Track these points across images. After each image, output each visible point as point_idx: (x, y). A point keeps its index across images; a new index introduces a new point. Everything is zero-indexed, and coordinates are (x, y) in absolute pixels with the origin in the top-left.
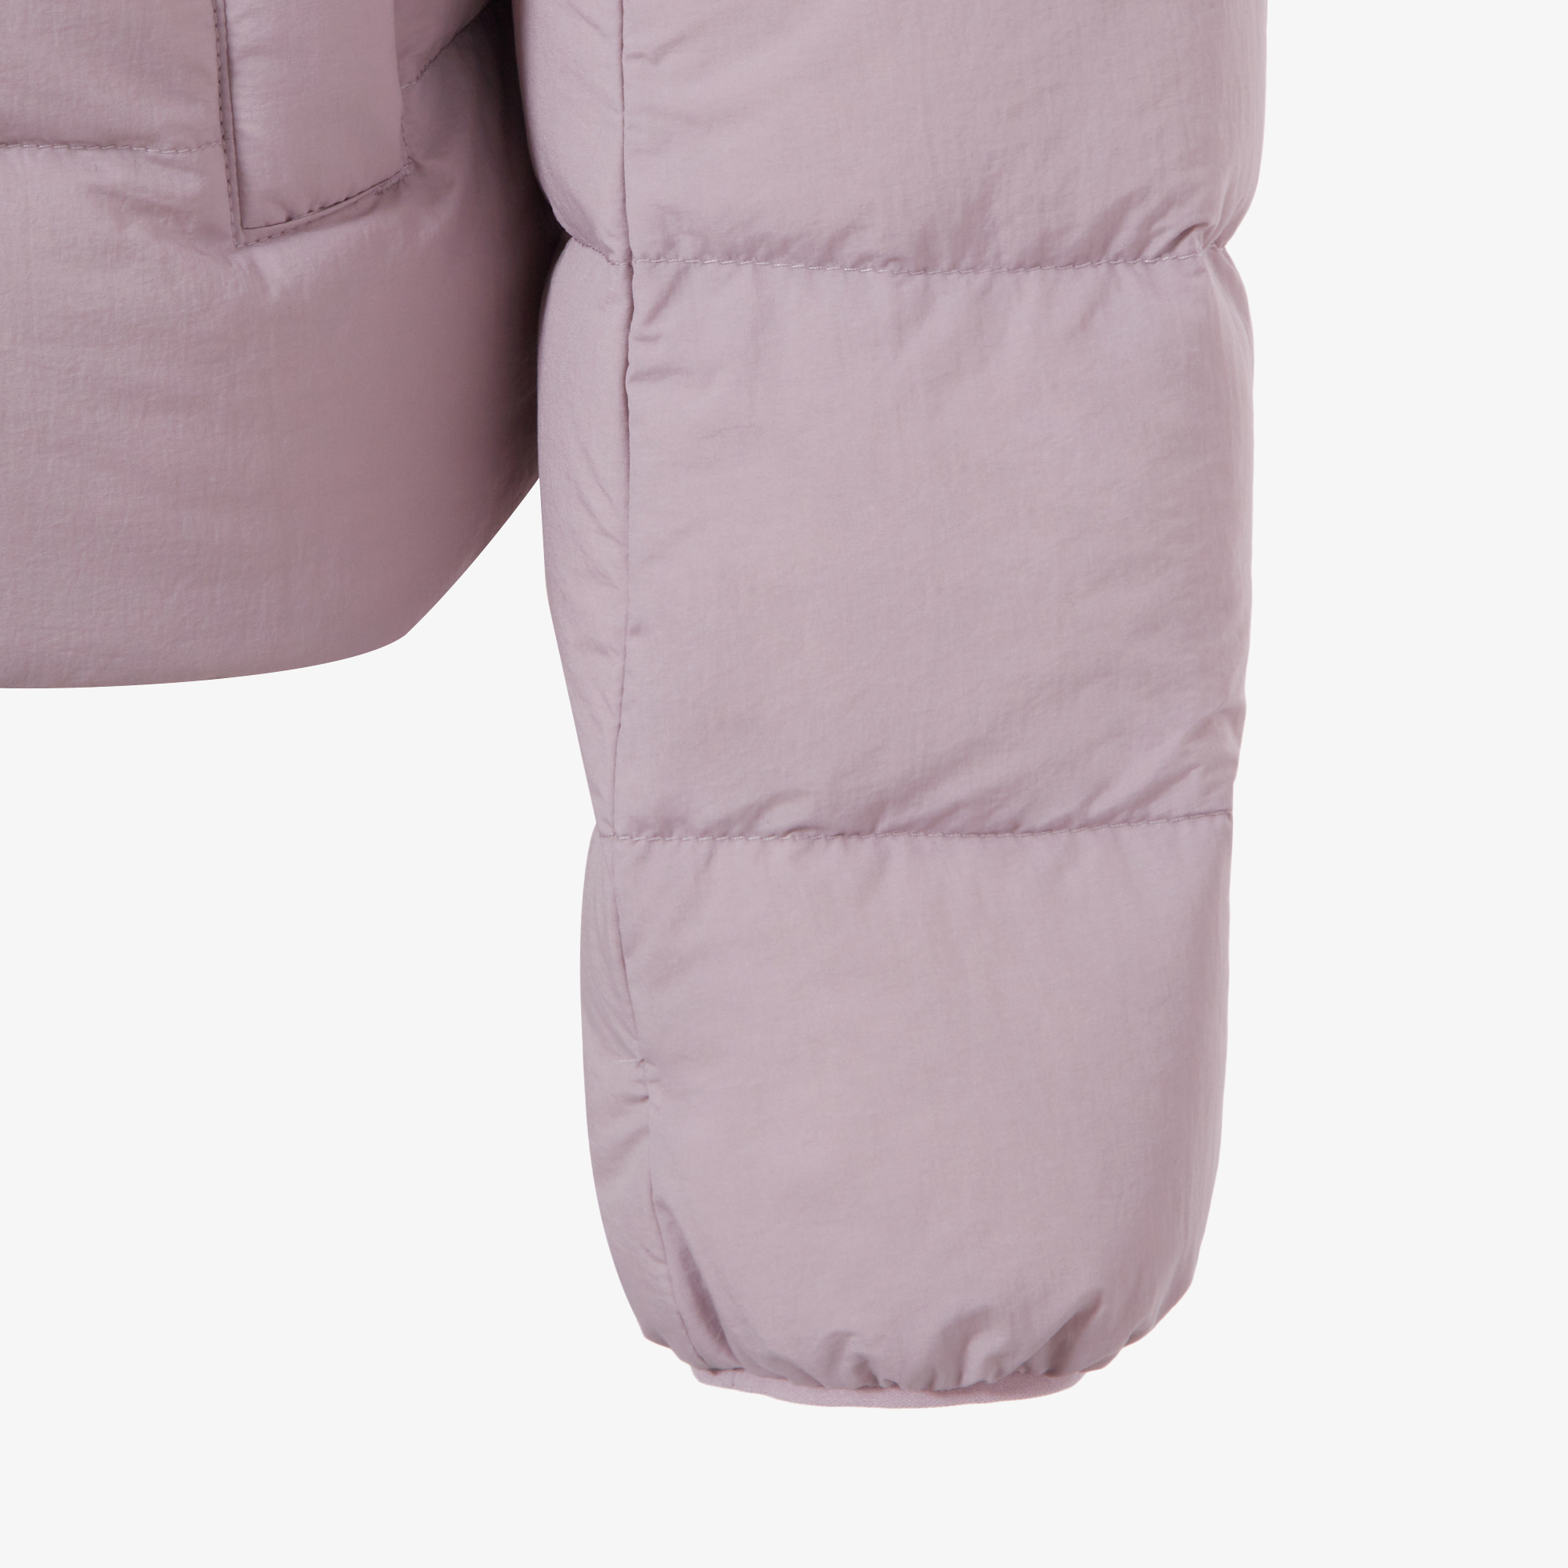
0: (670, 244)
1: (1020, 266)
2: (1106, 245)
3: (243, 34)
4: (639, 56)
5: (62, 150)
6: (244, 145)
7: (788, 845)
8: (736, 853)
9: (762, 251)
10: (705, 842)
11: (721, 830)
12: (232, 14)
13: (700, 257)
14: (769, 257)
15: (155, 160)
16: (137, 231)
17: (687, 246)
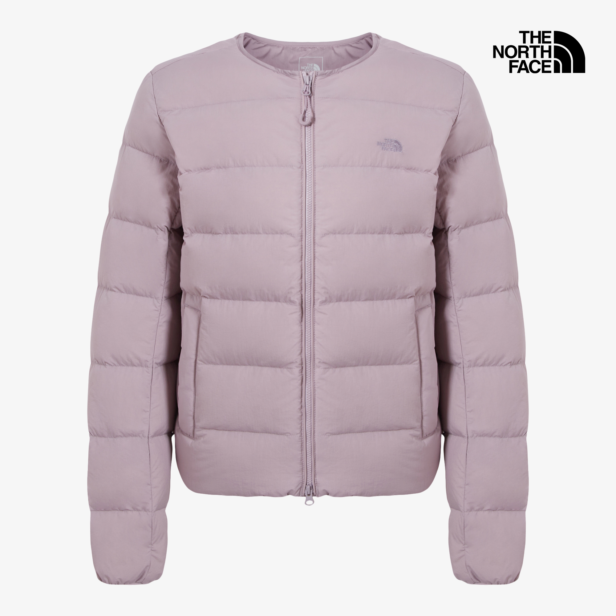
0: (473, 435)
1: (511, 437)
2: (519, 434)
3: (424, 413)
4: (468, 411)
5: (406, 430)
6: (423, 427)
7: (487, 512)
8: (480, 513)
9: (484, 435)
10: (476, 512)
11: (478, 510)
12: (423, 411)
13: (476, 436)
14: (485, 436)
15: (415, 430)
16: (414, 439)
17: (475, 435)
